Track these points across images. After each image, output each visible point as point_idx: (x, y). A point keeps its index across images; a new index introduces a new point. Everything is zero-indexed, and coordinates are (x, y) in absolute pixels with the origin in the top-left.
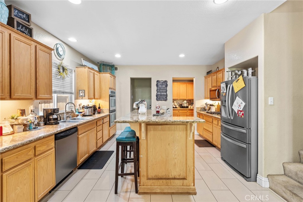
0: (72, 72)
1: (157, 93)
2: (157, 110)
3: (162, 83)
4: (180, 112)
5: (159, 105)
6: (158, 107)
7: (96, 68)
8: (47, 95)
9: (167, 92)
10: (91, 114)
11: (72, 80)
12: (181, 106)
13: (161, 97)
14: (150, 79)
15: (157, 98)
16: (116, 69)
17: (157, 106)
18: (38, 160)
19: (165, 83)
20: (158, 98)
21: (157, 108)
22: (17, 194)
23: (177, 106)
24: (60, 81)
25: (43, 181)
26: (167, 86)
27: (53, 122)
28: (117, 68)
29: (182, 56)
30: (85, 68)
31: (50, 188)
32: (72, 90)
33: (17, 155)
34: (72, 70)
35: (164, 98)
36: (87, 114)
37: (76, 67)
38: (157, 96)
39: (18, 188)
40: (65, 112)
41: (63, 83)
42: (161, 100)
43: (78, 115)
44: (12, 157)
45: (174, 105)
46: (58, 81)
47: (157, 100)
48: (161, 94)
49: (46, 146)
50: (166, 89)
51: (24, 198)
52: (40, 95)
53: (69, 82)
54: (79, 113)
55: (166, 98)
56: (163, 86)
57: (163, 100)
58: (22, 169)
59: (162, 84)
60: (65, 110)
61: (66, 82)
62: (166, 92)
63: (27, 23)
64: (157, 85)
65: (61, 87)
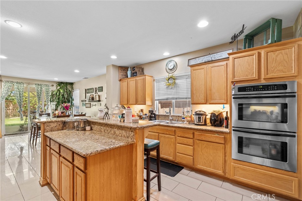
52: (138, 103)
54: (183, 118)
65: (175, 94)
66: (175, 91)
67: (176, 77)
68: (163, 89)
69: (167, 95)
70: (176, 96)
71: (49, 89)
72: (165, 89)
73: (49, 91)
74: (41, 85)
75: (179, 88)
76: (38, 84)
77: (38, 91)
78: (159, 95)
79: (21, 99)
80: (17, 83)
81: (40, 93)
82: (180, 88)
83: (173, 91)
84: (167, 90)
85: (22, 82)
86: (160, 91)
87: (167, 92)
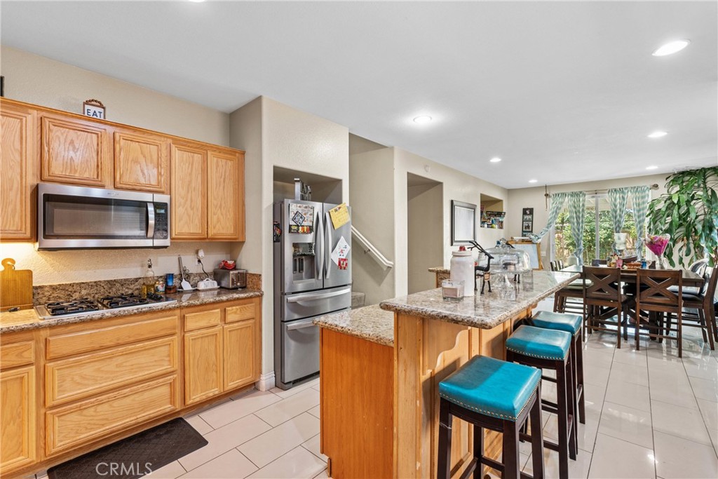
71: (643, 197)
73: (644, 203)
74: (621, 191)
76: (615, 190)
77: (616, 206)
79: (580, 228)
80: (573, 195)
81: (620, 210)
85: (581, 192)
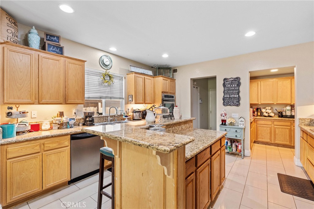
0: (123, 79)
1: (224, 96)
2: (223, 118)
3: (232, 81)
4: (276, 123)
5: (225, 112)
6: (224, 115)
7: (150, 73)
8: (78, 100)
9: (240, 94)
10: (139, 118)
11: (122, 87)
12: (280, 114)
13: (231, 100)
14: (214, 78)
15: (224, 102)
16: (175, 71)
17: (223, 113)
18: (47, 155)
19: (236, 81)
20: (226, 102)
21: (221, 116)
22: (22, 178)
23: (272, 114)
24: (107, 88)
25: (54, 173)
26: (239, 85)
27: (89, 124)
28: (177, 69)
29: (250, 34)
30: (133, 74)
31: (62, 181)
32: (123, 96)
33: (21, 147)
34: (123, 77)
35: (235, 102)
36: (136, 119)
37: (127, 74)
38: (224, 99)
39: (23, 174)
40: (109, 115)
41: (111, 90)
42: (230, 105)
43: (124, 119)
44: (16, 148)
45: (267, 113)
46: (105, 88)
47: (224, 105)
48: (230, 97)
49: (57, 144)
50: (239, 89)
51: (30, 182)
52: (69, 101)
53: (119, 88)
54: (125, 117)
55: (239, 101)
56: (234, 85)
57: (234, 105)
58: (28, 159)
59: (232, 83)
60: (109, 113)
61: (114, 89)
62: (238, 93)
63: (57, 43)
64: (224, 85)
65: (109, 93)
66: (109, 90)
67: (114, 75)
68: (94, 85)
69: (100, 93)
70: (111, 95)
72: (97, 85)
75: (112, 87)
78: (89, 92)
82: (114, 87)
83: (108, 89)
84: (100, 87)
86: (90, 86)
87: (100, 89)
